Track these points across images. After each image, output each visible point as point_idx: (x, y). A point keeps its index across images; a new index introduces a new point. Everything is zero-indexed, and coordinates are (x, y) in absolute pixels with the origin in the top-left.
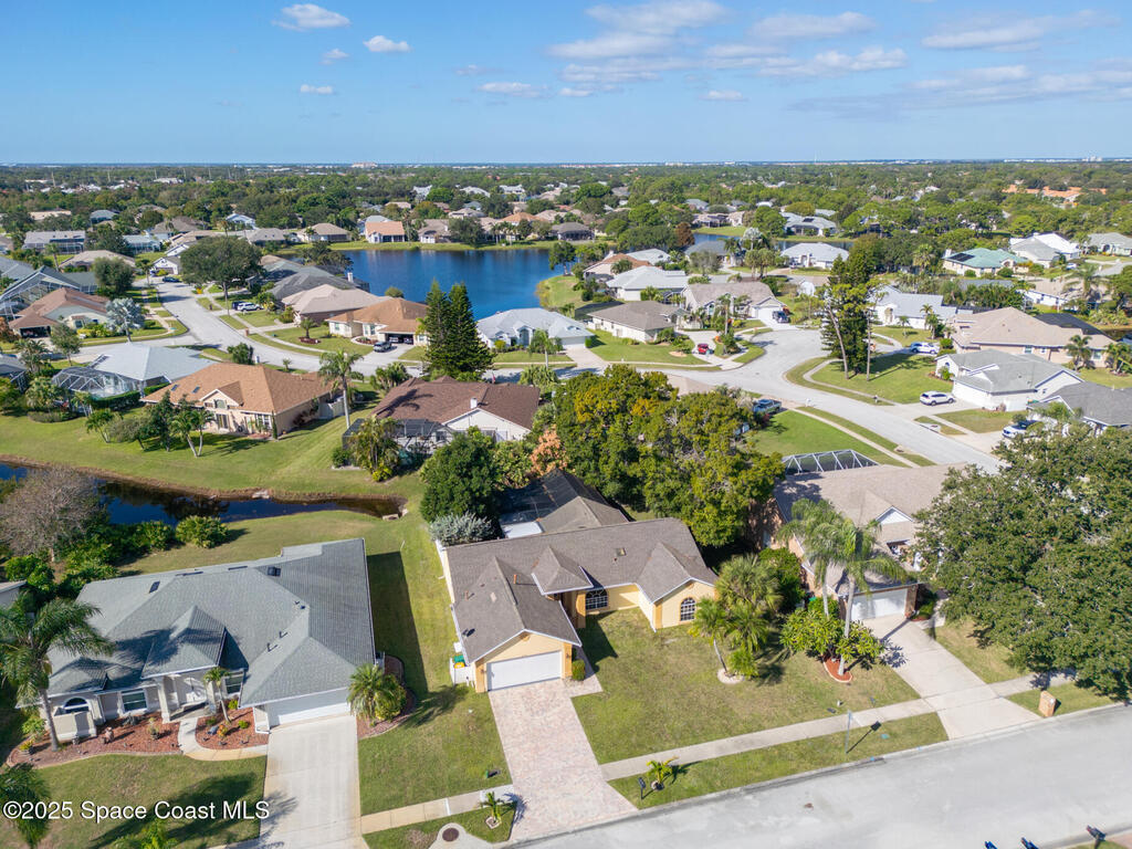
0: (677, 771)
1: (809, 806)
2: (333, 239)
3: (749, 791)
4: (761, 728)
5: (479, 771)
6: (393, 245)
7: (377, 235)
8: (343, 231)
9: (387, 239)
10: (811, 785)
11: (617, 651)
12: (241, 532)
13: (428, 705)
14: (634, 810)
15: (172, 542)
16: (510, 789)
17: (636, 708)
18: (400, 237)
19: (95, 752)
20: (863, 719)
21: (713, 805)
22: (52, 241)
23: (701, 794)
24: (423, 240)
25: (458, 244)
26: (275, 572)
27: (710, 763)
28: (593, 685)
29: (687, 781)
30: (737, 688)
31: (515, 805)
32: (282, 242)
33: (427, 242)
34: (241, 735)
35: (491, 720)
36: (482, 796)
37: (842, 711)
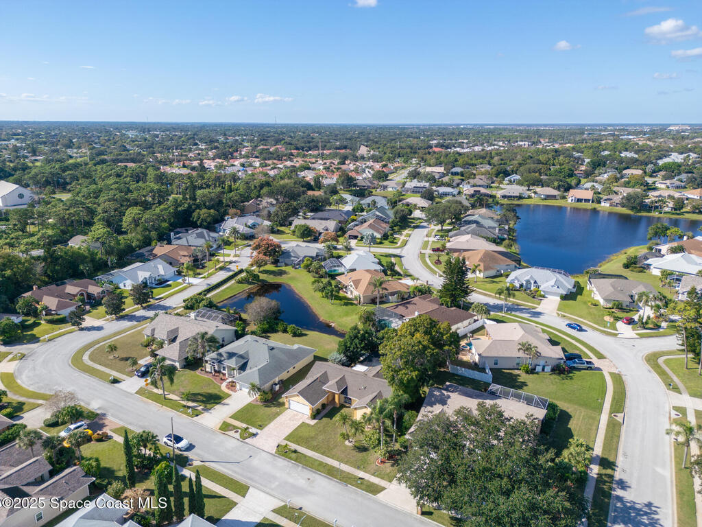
0: (295, 451)
1: (309, 479)
2: (548, 197)
3: (302, 467)
4: (332, 458)
5: (260, 423)
6: (583, 205)
7: (573, 198)
8: (555, 192)
9: (579, 200)
10: (317, 476)
11: (334, 418)
12: (305, 335)
13: (273, 404)
14: (274, 452)
15: (285, 331)
16: (259, 431)
17: (313, 434)
18: (589, 200)
19: (209, 377)
20: (361, 474)
21: (290, 464)
22: (415, 187)
23: (292, 459)
24: (603, 204)
25: (624, 209)
26: (273, 349)
27: (305, 456)
28: (313, 422)
29: (294, 455)
30: (346, 446)
31: (255, 435)
32: (517, 197)
33: (605, 205)
34: (233, 388)
35: (279, 415)
36: (245, 426)
37: (361, 470)
